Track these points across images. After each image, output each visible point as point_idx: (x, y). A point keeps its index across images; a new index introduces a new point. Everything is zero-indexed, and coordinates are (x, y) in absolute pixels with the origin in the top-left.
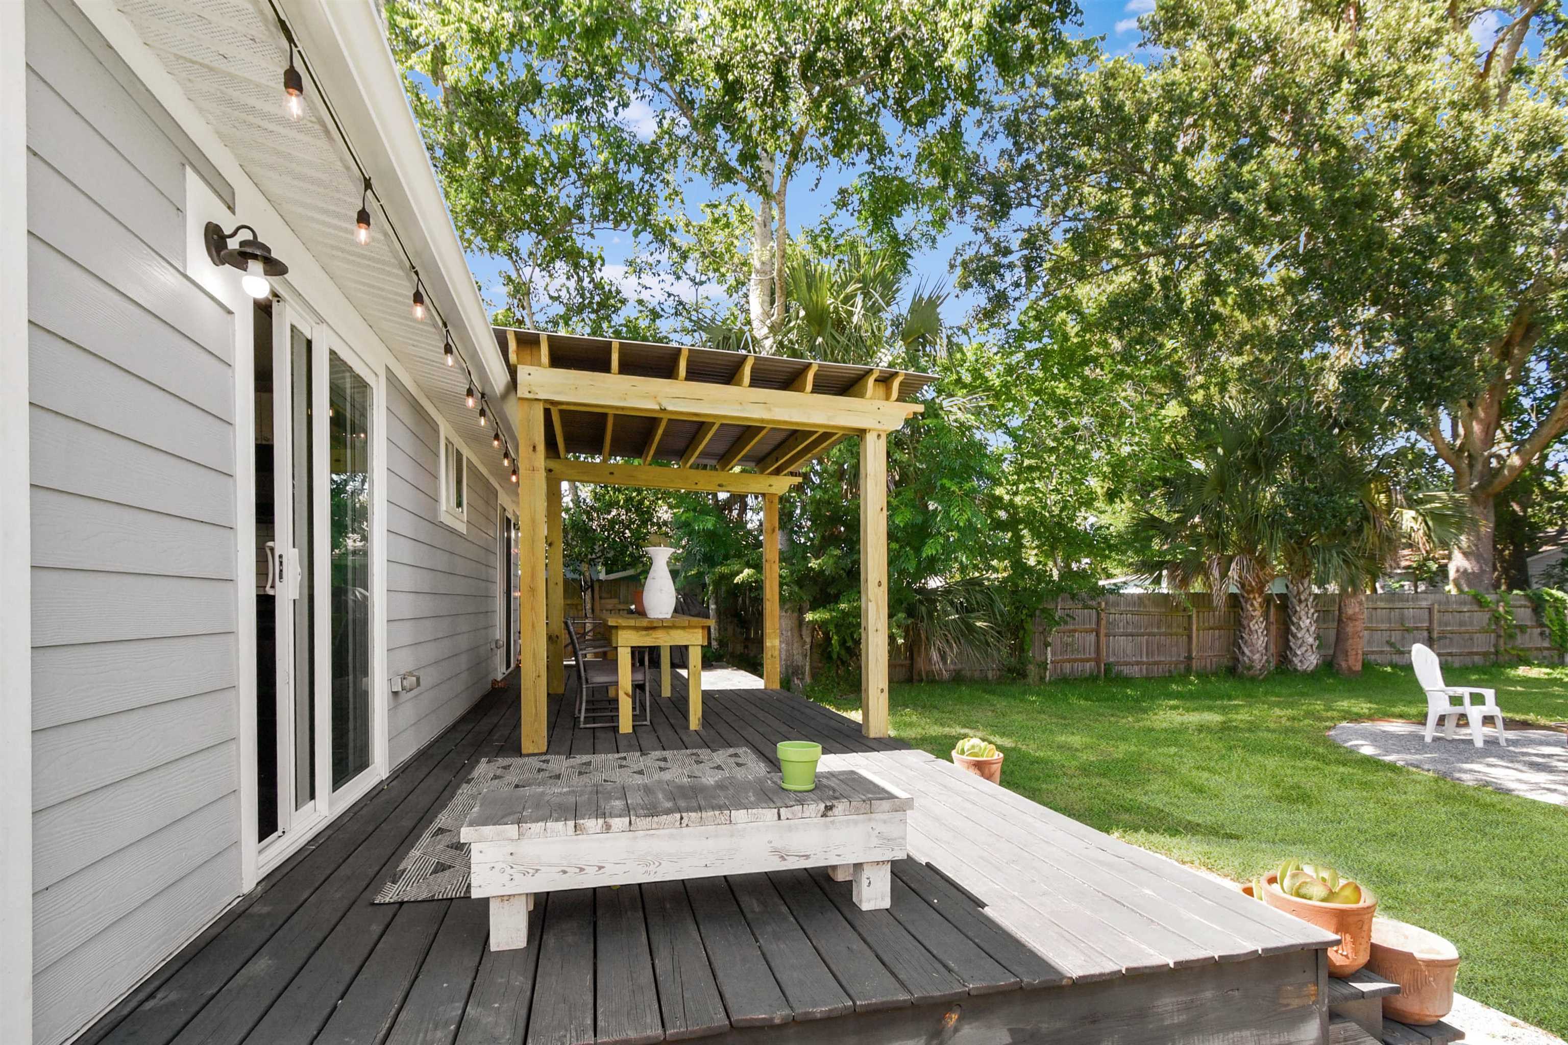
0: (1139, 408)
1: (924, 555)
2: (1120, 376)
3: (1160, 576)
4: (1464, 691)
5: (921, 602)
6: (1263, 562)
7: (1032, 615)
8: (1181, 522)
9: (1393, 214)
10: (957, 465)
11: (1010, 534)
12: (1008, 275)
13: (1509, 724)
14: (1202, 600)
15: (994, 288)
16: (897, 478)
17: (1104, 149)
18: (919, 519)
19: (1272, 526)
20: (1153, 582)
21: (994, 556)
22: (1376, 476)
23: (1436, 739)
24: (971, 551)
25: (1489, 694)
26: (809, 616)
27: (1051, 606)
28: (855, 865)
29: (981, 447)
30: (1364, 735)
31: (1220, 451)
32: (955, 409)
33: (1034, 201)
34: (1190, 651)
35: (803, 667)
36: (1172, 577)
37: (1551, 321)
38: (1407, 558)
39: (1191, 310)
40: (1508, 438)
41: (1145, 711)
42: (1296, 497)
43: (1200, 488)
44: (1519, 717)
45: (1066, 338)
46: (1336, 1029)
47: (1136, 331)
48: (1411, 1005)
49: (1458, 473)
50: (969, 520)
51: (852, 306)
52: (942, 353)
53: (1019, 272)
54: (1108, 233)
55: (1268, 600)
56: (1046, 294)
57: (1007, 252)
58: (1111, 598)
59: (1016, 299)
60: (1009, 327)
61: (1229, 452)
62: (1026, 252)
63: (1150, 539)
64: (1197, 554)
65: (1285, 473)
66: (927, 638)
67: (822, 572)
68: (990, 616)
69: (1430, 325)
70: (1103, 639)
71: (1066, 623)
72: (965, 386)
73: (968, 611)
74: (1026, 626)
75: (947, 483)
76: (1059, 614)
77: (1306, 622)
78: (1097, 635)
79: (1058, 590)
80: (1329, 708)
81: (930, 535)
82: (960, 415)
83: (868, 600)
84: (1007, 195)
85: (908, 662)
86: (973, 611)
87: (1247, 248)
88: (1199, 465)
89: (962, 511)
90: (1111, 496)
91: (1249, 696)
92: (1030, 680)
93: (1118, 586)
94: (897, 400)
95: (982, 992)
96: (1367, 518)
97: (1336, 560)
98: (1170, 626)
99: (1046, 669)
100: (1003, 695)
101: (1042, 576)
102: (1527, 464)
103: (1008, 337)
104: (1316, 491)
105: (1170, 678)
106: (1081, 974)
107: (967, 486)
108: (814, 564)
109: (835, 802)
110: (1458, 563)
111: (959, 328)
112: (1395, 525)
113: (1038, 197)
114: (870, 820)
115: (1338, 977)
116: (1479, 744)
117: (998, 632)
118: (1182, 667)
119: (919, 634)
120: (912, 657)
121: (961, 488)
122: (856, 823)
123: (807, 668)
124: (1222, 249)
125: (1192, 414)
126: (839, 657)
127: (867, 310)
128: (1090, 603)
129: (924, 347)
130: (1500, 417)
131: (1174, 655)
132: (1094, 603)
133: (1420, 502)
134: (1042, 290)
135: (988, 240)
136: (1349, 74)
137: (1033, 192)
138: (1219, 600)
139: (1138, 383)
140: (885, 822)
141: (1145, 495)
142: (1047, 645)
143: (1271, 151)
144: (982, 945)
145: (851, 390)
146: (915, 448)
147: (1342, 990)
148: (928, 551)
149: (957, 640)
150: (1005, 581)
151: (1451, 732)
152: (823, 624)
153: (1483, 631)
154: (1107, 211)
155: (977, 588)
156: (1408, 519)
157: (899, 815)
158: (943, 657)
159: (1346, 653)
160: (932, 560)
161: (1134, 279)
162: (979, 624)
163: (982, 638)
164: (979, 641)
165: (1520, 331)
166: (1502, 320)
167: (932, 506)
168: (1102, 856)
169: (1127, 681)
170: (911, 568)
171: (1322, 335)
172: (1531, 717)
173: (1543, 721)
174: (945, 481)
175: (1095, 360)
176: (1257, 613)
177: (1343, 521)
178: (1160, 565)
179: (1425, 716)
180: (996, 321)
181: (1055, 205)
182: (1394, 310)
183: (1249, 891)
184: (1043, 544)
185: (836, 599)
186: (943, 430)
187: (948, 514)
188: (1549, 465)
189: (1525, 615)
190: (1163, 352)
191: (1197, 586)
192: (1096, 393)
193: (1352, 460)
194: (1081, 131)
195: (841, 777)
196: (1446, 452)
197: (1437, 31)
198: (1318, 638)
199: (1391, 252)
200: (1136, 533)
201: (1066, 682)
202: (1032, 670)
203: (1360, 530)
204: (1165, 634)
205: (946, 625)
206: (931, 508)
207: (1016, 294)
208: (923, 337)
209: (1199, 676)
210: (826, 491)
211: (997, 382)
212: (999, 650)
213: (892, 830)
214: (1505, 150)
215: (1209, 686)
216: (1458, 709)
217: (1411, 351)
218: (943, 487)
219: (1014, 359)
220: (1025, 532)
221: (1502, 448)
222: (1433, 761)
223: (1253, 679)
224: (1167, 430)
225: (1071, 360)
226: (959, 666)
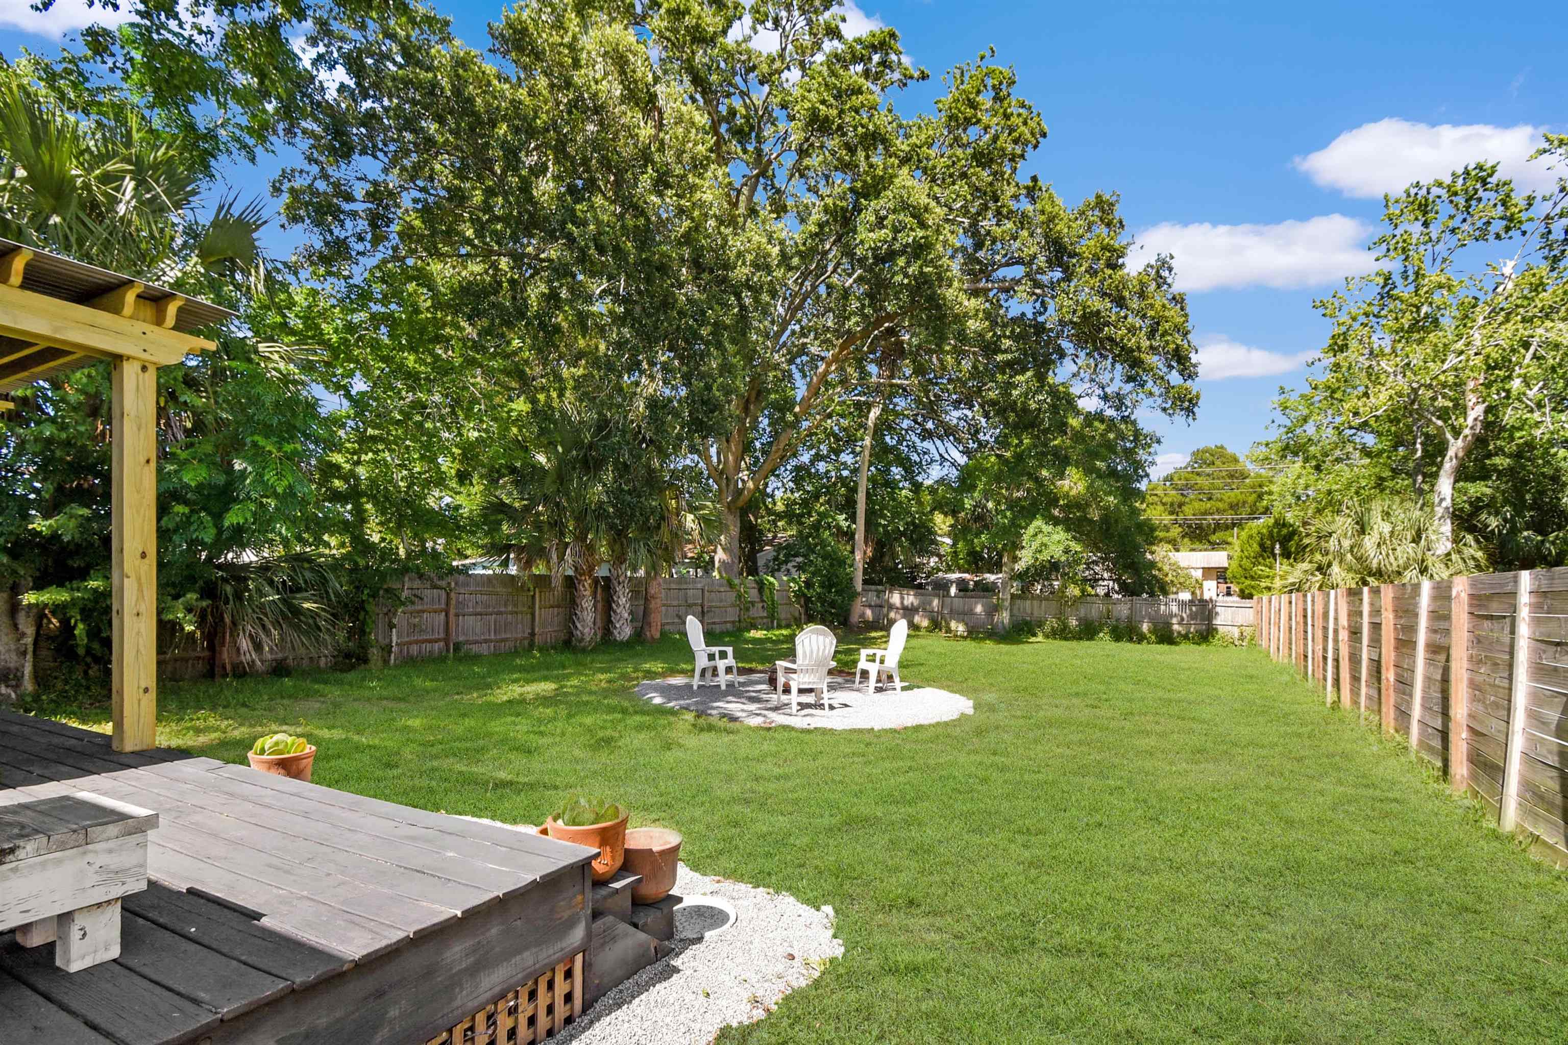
0: (488, 396)
1: (227, 524)
2: (471, 363)
3: (508, 558)
4: (715, 650)
5: (224, 580)
6: (591, 549)
7: (374, 595)
8: (526, 509)
9: (681, 286)
10: (275, 422)
11: (349, 507)
12: (349, 224)
13: (742, 671)
14: (543, 581)
15: (332, 233)
16: (189, 425)
17: (456, 133)
18: (221, 479)
19: (597, 518)
20: (500, 565)
21: (327, 530)
22: (671, 485)
23: (700, 687)
24: (292, 521)
25: (729, 650)
26: (29, 598)
27: (396, 585)
28: (61, 917)
29: (312, 406)
30: (656, 689)
31: (560, 449)
32: (276, 357)
33: (380, 155)
34: (533, 629)
35: (19, 670)
36: (518, 559)
37: (769, 392)
38: (691, 551)
39: (535, 317)
40: (748, 469)
41: (489, 686)
42: (615, 493)
43: (541, 480)
44: (747, 666)
45: (417, 311)
46: (599, 924)
47: (485, 322)
48: (650, 890)
49: (720, 490)
50: (290, 487)
51: (117, 190)
52: (259, 286)
53: (363, 225)
54: (459, 218)
55: (596, 581)
56: (395, 258)
57: (349, 198)
58: (462, 578)
59: (358, 253)
60: (351, 281)
61: (567, 451)
62: (370, 205)
63: (499, 523)
64: (539, 539)
65: (609, 476)
66: (234, 623)
67: (55, 537)
68: (322, 595)
69: (702, 376)
70: (452, 618)
71: (413, 603)
72: (293, 332)
73: (292, 591)
74: (368, 607)
75: (261, 441)
76: (405, 594)
77: (622, 601)
78: (447, 615)
79: (404, 569)
80: (636, 670)
81: (236, 500)
82: (282, 365)
83: (123, 575)
84: (348, 136)
85: (206, 654)
86: (299, 590)
87: (580, 277)
88: (542, 459)
89: (280, 475)
90: (463, 477)
91: (579, 664)
92: (372, 664)
93: (466, 568)
94: (173, 328)
95: (241, 1011)
96: (663, 518)
97: (643, 551)
98: (516, 605)
99: (390, 652)
100: (339, 683)
101: (388, 554)
102: (757, 488)
103: (350, 292)
104: (629, 492)
105: (515, 653)
106: (365, 952)
107: (288, 448)
108: (40, 525)
109: (21, 843)
110: (720, 555)
111: (285, 264)
112: (681, 525)
113: (386, 153)
114: (85, 853)
115: (600, 882)
116: (723, 687)
117: (333, 615)
118: (526, 643)
119: (222, 619)
120: (212, 648)
121: (279, 449)
122: (60, 861)
123: (28, 669)
124: (561, 271)
125: (535, 412)
126: (89, 651)
127: (142, 203)
128: (439, 583)
129: (233, 272)
130: (743, 452)
131: (520, 632)
132: (443, 583)
133: (697, 509)
134: (390, 252)
135: (325, 176)
136: (653, 163)
137: (380, 145)
138: (557, 583)
139: (488, 373)
140: (110, 851)
141: (494, 482)
142: (391, 626)
143: (598, 200)
144: (250, 961)
145: (96, 300)
146: (215, 393)
147: (603, 892)
148: (232, 518)
149: (277, 624)
150: (344, 557)
151: (709, 682)
152: (59, 609)
153: (733, 606)
154: (457, 197)
155: (306, 565)
156: (690, 520)
157: (137, 838)
158: (258, 647)
159: (649, 624)
160: (238, 530)
161: (486, 272)
162: (306, 605)
163: (311, 621)
164: (309, 626)
165: (754, 394)
166: (742, 385)
167: (238, 465)
168: (413, 831)
169: (476, 658)
170: (208, 536)
171: (634, 366)
172: (753, 665)
173: (760, 667)
174: (257, 438)
175: (448, 339)
176: (587, 593)
177: (648, 519)
178: (507, 548)
179: (693, 671)
180: (334, 269)
181: (403, 169)
182: (681, 358)
183: (544, 832)
184: (389, 521)
185: (83, 575)
186: (257, 377)
187: (261, 476)
188: (769, 490)
189: (754, 594)
190: (509, 350)
191: (539, 569)
192: (446, 373)
193: (654, 471)
194: (431, 104)
195: (43, 807)
196: (714, 473)
197: (707, 158)
198: (631, 613)
199: (679, 313)
200: (485, 516)
201: (411, 662)
202: (374, 653)
203: (658, 527)
204: (512, 613)
205: (262, 607)
206: (237, 467)
207: (360, 247)
208: (232, 261)
209: (540, 650)
210: (63, 427)
211: (334, 338)
212: (333, 635)
213: (126, 858)
214: (744, 263)
215: (548, 659)
216: (712, 663)
217: (691, 393)
218: (255, 444)
219: (357, 318)
220: (369, 506)
221: (744, 475)
222: (697, 703)
223: (584, 650)
224: (514, 423)
225: (421, 334)
226: (280, 656)
